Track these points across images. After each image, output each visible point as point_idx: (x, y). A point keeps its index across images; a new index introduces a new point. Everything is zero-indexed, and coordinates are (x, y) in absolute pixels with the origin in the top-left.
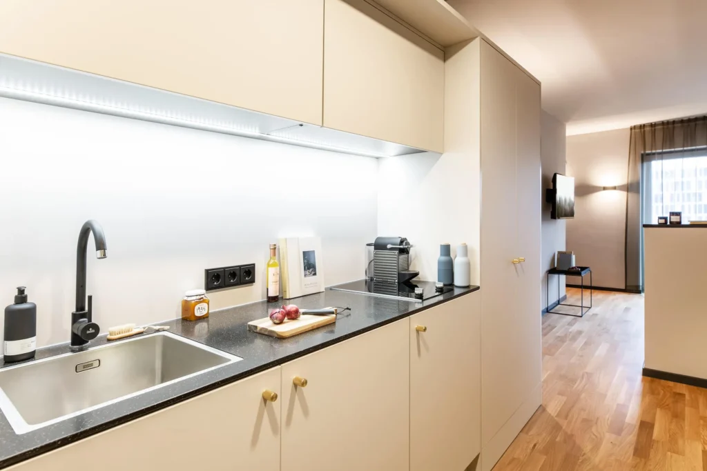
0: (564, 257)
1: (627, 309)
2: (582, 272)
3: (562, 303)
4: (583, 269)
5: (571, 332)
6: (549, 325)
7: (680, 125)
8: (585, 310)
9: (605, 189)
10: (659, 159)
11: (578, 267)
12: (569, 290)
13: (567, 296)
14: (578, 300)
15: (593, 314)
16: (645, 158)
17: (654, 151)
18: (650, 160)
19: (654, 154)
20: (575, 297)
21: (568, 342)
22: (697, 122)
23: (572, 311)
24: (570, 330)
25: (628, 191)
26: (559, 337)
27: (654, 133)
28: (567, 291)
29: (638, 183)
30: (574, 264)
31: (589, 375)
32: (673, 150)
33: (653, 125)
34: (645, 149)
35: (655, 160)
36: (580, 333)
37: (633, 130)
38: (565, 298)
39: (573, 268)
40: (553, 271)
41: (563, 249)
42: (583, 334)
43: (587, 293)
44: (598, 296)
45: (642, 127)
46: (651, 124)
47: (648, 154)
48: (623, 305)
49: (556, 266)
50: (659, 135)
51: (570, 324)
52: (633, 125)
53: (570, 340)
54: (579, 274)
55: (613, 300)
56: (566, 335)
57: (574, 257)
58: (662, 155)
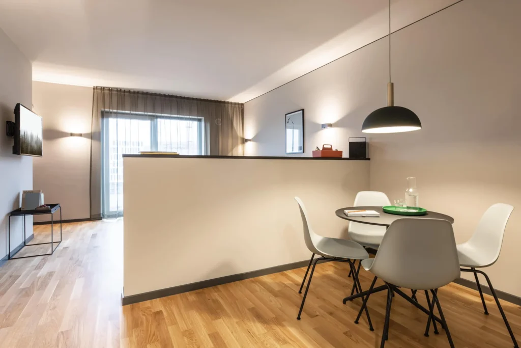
0: (30, 196)
1: (94, 236)
2: (52, 210)
3: (29, 244)
4: (53, 206)
5: (40, 277)
6: (11, 277)
7: (128, 94)
8: (55, 245)
9: (72, 135)
10: (115, 117)
11: (47, 205)
12: (37, 228)
13: (35, 235)
14: (47, 236)
15: (64, 248)
16: (104, 115)
17: (111, 110)
18: (108, 117)
19: (111, 113)
20: (44, 234)
21: (35, 292)
22: (139, 95)
23: (40, 250)
24: (38, 276)
25: (92, 139)
26: (23, 289)
27: (111, 96)
28: (34, 230)
29: (99, 133)
30: (42, 202)
31: (66, 334)
32: (124, 112)
33: (110, 90)
34: (104, 108)
35: (112, 117)
36: (50, 274)
37: (95, 90)
38: (32, 237)
39: (41, 207)
40: (16, 212)
41: (30, 188)
42: (55, 276)
43: (57, 227)
44: (67, 228)
45: (103, 89)
46: (109, 88)
47: (107, 112)
48: (90, 233)
49: (20, 206)
50: (115, 99)
51: (39, 267)
52: (95, 85)
53: (39, 289)
54: (49, 211)
55: (81, 230)
56: (33, 284)
57: (42, 196)
58: (117, 115)
